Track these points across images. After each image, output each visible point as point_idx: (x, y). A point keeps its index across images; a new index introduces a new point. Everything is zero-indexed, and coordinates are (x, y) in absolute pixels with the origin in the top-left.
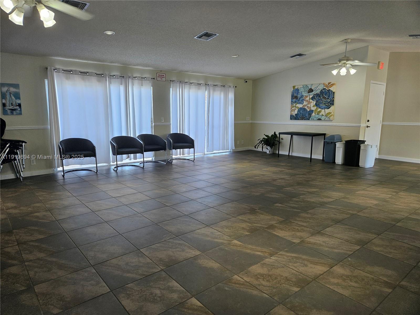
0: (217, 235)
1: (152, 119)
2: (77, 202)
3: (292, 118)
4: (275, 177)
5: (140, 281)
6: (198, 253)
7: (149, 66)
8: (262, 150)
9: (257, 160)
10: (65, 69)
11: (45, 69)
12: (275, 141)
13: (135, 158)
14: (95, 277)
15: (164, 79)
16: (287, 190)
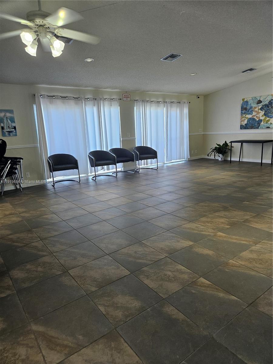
0: (202, 229)
1: (120, 135)
2: (74, 206)
3: (242, 127)
4: (234, 179)
5: (151, 265)
6: (191, 243)
7: (116, 88)
8: (215, 158)
9: (213, 167)
10: (49, 94)
11: (32, 96)
12: (226, 149)
13: (108, 169)
14: (113, 263)
15: (129, 99)
16: (249, 190)
